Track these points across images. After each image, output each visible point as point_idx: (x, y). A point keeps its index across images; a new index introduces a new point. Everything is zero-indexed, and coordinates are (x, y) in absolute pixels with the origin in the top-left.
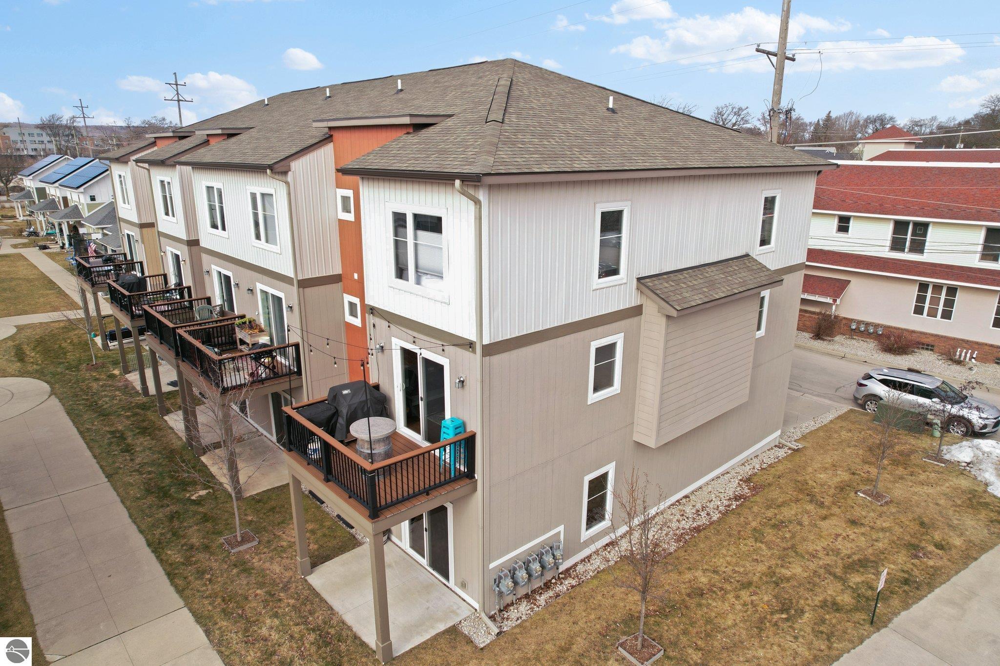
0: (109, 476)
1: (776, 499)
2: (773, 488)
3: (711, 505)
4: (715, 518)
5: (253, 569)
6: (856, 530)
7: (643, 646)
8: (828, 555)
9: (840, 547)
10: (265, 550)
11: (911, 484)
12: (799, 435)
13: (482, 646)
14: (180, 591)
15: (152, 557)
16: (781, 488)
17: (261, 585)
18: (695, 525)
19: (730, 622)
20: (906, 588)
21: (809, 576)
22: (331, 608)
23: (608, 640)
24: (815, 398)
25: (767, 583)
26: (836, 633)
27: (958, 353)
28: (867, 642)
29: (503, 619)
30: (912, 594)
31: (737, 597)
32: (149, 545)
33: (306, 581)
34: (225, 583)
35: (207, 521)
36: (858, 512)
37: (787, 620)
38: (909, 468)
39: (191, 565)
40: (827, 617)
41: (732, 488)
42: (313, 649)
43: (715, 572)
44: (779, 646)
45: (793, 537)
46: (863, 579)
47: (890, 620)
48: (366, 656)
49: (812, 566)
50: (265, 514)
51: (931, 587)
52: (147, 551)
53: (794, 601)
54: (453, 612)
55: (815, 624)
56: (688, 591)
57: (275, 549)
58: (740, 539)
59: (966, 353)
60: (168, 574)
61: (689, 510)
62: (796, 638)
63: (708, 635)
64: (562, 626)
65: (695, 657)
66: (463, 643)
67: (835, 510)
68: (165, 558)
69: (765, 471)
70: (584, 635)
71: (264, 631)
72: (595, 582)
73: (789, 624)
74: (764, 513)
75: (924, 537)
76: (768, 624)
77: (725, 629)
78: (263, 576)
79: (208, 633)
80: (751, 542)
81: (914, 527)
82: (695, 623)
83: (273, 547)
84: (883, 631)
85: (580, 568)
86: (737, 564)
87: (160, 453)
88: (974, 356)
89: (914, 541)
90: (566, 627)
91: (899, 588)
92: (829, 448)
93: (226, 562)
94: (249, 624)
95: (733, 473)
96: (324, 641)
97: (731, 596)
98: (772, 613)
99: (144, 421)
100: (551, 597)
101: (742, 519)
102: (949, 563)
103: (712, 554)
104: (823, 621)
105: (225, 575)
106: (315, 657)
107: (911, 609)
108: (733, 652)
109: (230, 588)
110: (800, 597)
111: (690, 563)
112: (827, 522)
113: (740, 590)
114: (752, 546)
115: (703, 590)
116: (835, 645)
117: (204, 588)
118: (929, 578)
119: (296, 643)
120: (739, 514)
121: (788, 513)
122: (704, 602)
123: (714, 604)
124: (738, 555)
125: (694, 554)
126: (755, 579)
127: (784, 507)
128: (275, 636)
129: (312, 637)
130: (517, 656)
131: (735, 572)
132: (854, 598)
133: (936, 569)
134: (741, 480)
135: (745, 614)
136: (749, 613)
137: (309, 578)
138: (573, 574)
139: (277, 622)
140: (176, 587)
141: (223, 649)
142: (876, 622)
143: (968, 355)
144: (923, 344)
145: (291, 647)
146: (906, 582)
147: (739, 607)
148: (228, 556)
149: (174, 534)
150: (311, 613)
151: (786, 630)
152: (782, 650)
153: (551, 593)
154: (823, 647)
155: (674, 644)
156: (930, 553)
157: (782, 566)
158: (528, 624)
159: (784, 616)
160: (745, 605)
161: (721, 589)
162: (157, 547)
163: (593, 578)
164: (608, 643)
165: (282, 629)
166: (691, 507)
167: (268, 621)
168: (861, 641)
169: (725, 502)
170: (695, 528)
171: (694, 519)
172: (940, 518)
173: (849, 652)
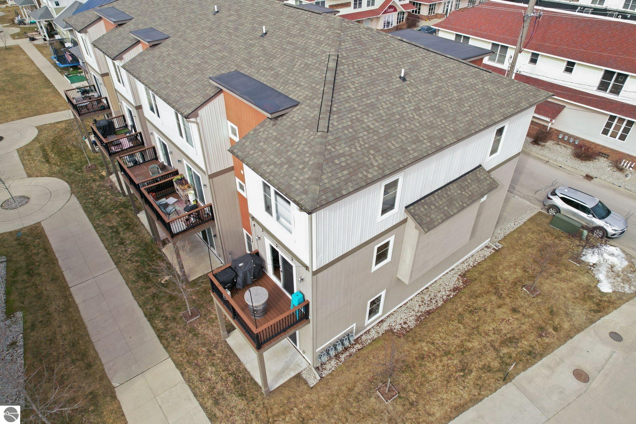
0: (116, 264)
1: (476, 291)
2: (476, 282)
3: (439, 295)
4: (439, 305)
5: (199, 334)
6: (514, 317)
7: (389, 391)
8: (494, 334)
9: (502, 328)
10: (204, 321)
11: (555, 280)
12: (502, 236)
13: (312, 386)
14: (166, 348)
15: (148, 323)
16: (481, 282)
17: (204, 345)
18: (428, 309)
19: (434, 377)
20: (529, 357)
21: (481, 348)
22: (239, 360)
23: (373, 385)
24: (521, 199)
25: (458, 352)
26: (485, 385)
27: (623, 163)
28: (499, 391)
29: (323, 369)
30: (530, 361)
31: (441, 361)
32: (146, 316)
33: (226, 342)
34: (186, 344)
35: (172, 300)
36: (520, 302)
37: (463, 376)
38: (558, 267)
39: (168, 330)
40: (483, 375)
41: (453, 281)
42: (232, 386)
43: (433, 343)
44: (455, 392)
45: (479, 320)
46: (508, 351)
47: (514, 378)
48: (257, 391)
49: (484, 341)
50: (201, 294)
51: (542, 356)
52: (145, 320)
53: (469, 365)
54: (298, 365)
55: (476, 380)
56: (417, 355)
57: (209, 320)
58: (450, 320)
59: (628, 163)
60: (159, 336)
61: (427, 298)
62: (464, 387)
63: (422, 384)
64: (351, 375)
65: (413, 398)
66: (303, 384)
67: (508, 300)
68: (155, 326)
69: (475, 269)
70: (361, 381)
71: (209, 375)
72: (371, 348)
73: (463, 379)
74: (467, 302)
75: (550, 322)
76: (452, 379)
77: (430, 381)
78: (205, 339)
79: (182, 374)
80: (455, 323)
81: (546, 314)
82: (416, 376)
83: (208, 319)
84: (509, 384)
85: (364, 338)
86: (445, 339)
87: (139, 245)
88: (632, 166)
89: (543, 324)
90: (353, 376)
91: (525, 357)
92: (517, 248)
93: (185, 329)
94: (201, 369)
95: (456, 270)
96: (237, 381)
97: (437, 361)
98: (456, 372)
99: (127, 218)
100: (347, 356)
101: (454, 306)
102: (557, 341)
103: (433, 331)
104: (480, 377)
105: (186, 338)
106: (234, 391)
107: (527, 371)
108: (432, 395)
109: (190, 346)
110: (472, 362)
111: (421, 337)
112: (500, 309)
113: (443, 356)
114: (456, 326)
115: (424, 355)
116: (482, 392)
117: (177, 346)
118: (543, 351)
119: (224, 382)
120: (453, 302)
121: (480, 302)
122: (423, 363)
123: (428, 365)
124: (447, 332)
125: (424, 330)
126: (453, 349)
127: (479, 297)
128: (214, 378)
129: (231, 378)
130: (328, 393)
131: (443, 343)
132: (499, 364)
133: (548, 344)
134: (460, 275)
135: (442, 372)
136: (445, 371)
137: (227, 340)
138: (360, 342)
139: (214, 369)
140: (163, 344)
141: (191, 384)
142: (506, 378)
143: (629, 165)
144: (603, 154)
145: (222, 384)
146: (530, 353)
147: (440, 367)
148: (185, 325)
149: (157, 309)
150: (230, 363)
151: (461, 382)
152: (456, 395)
153: (347, 353)
154: (476, 394)
155: (404, 389)
156: (549, 333)
157: (469, 341)
158: (334, 373)
159: (462, 374)
160: (443, 366)
161: (434, 355)
162: (150, 317)
163: (370, 344)
164: (372, 387)
165: (217, 373)
166: (428, 296)
167: (210, 368)
168: (496, 390)
169: (447, 292)
170: (427, 311)
171: (428, 304)
172: (563, 308)
173: (488, 396)
